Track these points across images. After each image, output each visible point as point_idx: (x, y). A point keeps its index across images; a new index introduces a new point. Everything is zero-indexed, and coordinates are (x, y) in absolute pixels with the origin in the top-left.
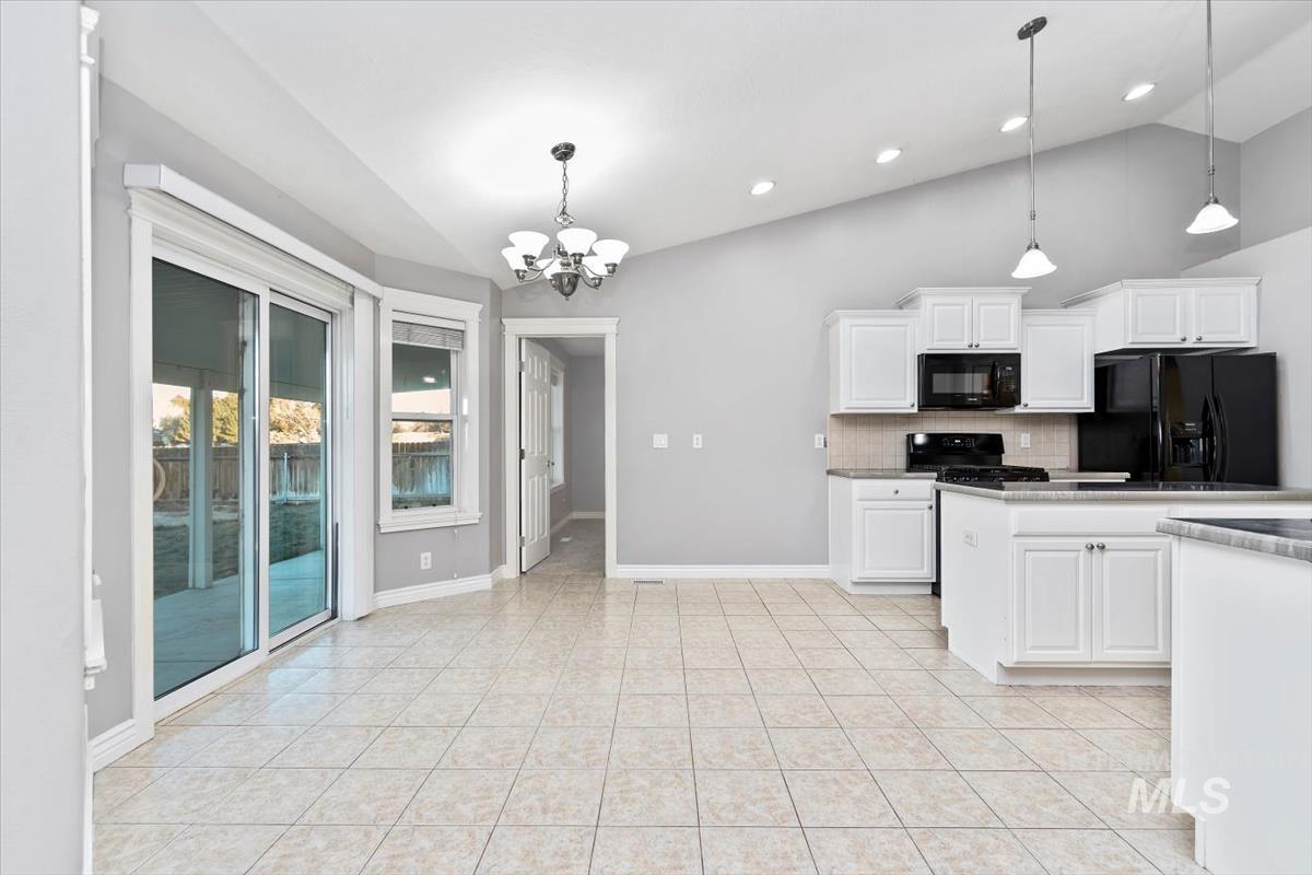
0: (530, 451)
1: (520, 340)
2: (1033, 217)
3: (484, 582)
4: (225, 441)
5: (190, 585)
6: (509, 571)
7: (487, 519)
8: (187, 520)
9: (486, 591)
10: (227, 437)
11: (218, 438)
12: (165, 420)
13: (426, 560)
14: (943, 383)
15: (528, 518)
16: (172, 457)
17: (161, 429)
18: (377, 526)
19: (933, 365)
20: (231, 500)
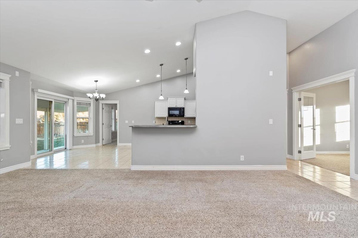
0: (105, 123)
1: (103, 104)
2: (161, 91)
3: (94, 145)
4: (57, 121)
5: (44, 149)
6: (100, 144)
7: (95, 135)
8: (44, 139)
9: (94, 147)
10: (57, 120)
11: (55, 121)
12: (41, 116)
13: (83, 141)
14: (172, 112)
15: (104, 134)
16: (41, 125)
17: (40, 118)
18: (73, 135)
19: (170, 109)
20: (56, 135)
